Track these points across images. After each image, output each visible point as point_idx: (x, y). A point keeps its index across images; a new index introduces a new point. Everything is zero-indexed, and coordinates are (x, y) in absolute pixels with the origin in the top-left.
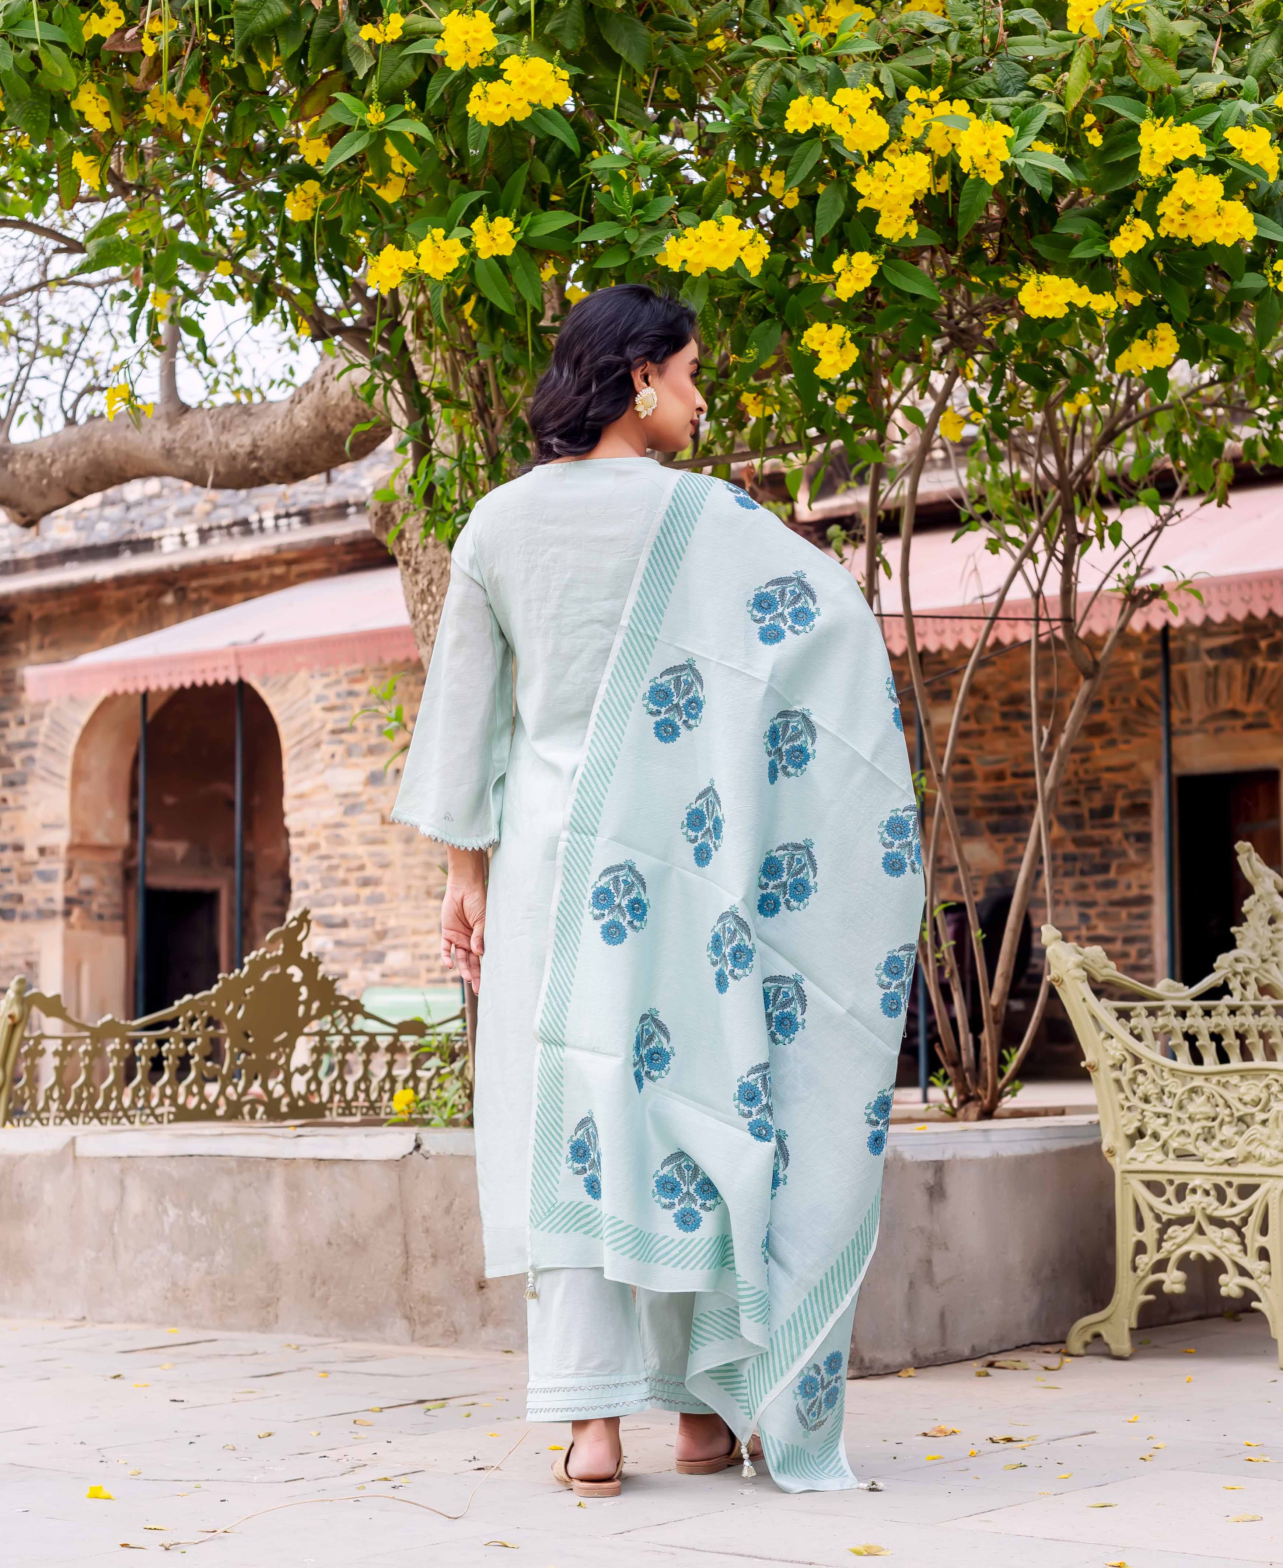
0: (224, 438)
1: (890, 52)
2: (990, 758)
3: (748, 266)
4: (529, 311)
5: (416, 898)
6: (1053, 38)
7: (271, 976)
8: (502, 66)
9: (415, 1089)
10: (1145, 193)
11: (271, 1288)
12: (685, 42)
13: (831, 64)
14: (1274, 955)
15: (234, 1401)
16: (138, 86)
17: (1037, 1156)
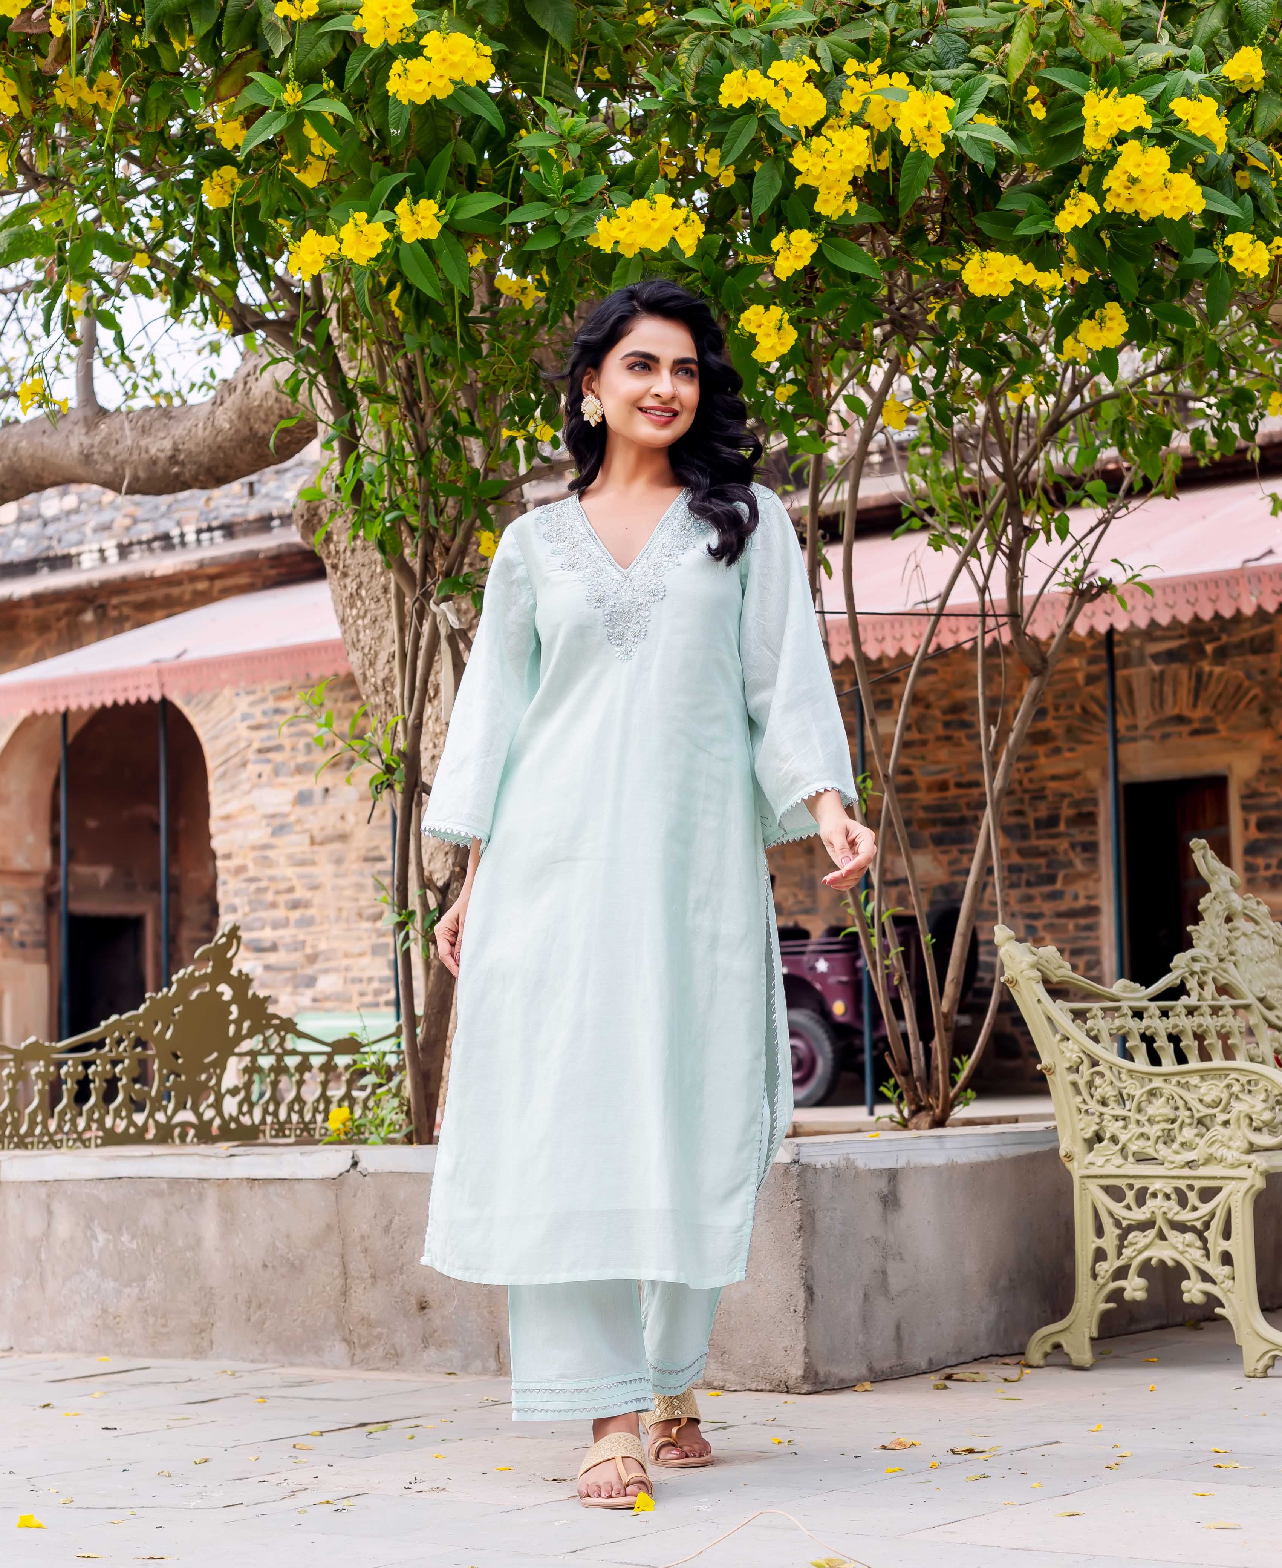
0: (144, 443)
1: (825, 26)
2: (932, 768)
3: (682, 246)
4: (457, 301)
5: (347, 920)
6: (994, 9)
7: (200, 995)
8: (422, 43)
9: (351, 1108)
10: (1091, 167)
11: (205, 1313)
12: (614, 16)
13: (765, 37)
14: (1231, 954)
15: (169, 1428)
16: (47, 69)
17: (992, 1162)
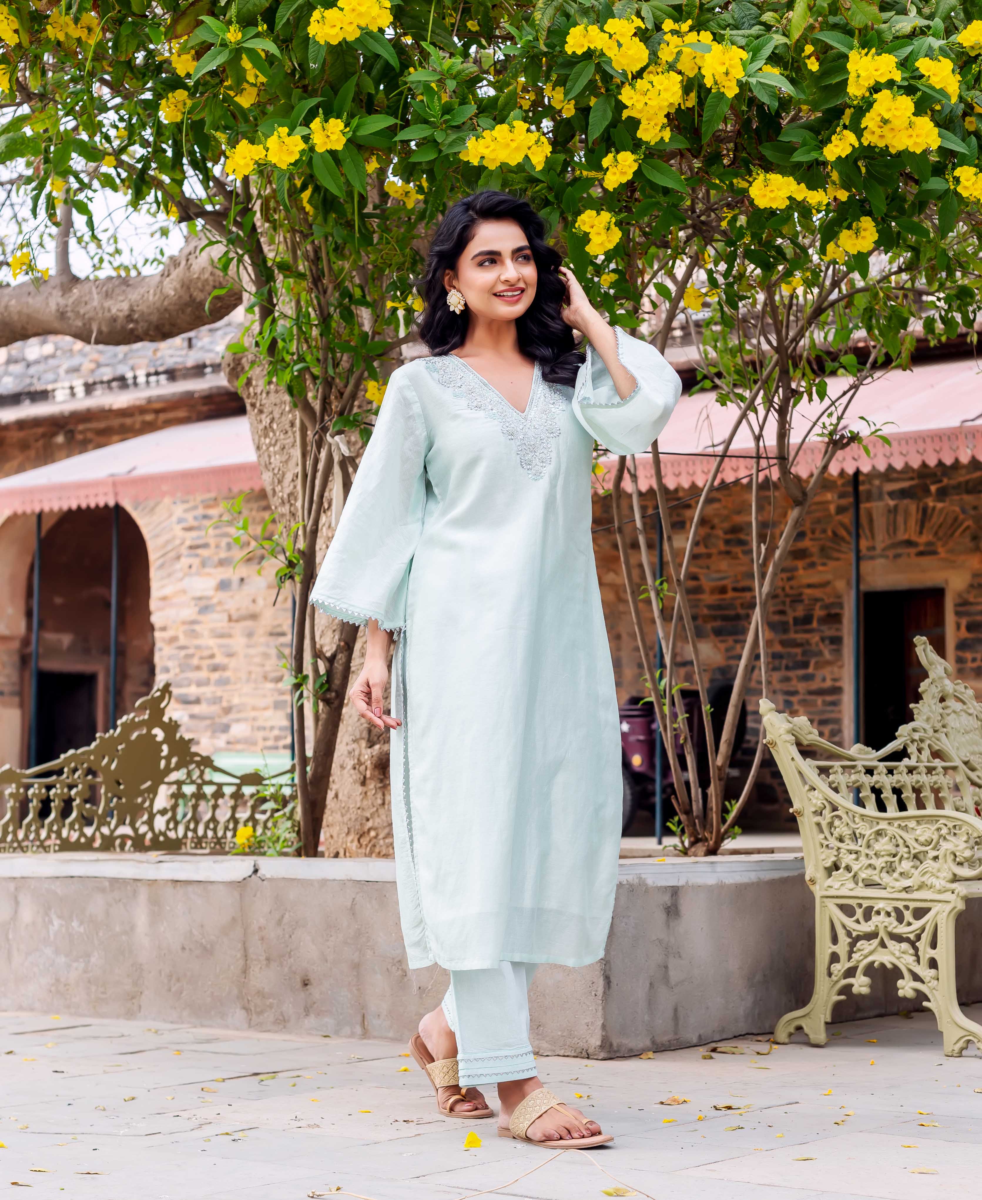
0: (107, 304)
2: (715, 576)
3: (534, 162)
4: (356, 200)
5: (256, 682)
7: (138, 736)
9: (254, 827)
10: (853, 110)
11: (135, 984)
14: (944, 726)
15: (105, 1072)
16: (42, 9)
17: (753, 884)
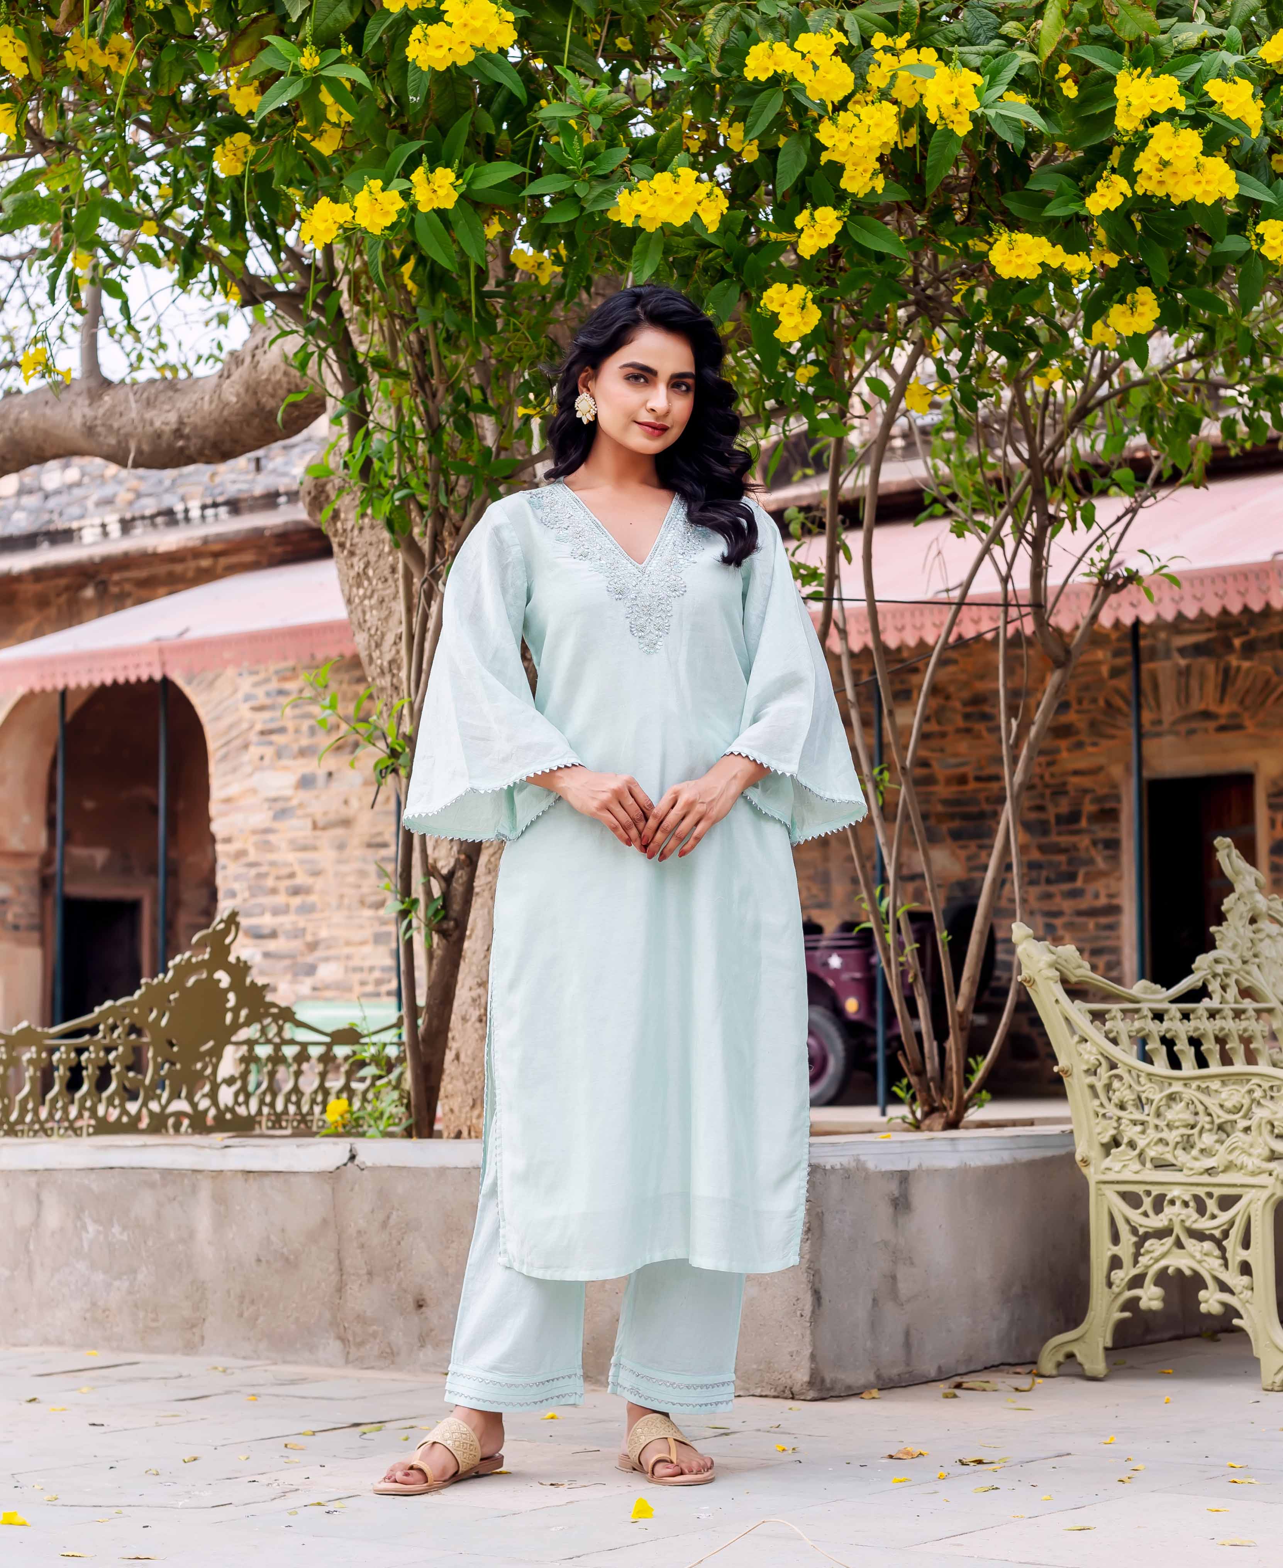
0: (148, 416)
2: (953, 761)
3: (705, 221)
4: (473, 274)
5: (349, 908)
7: (196, 982)
8: (443, 7)
9: (350, 1100)
10: (1122, 148)
11: (196, 1308)
13: (792, 9)
14: (1256, 956)
15: (158, 1425)
16: (57, 30)
17: (1006, 1166)
